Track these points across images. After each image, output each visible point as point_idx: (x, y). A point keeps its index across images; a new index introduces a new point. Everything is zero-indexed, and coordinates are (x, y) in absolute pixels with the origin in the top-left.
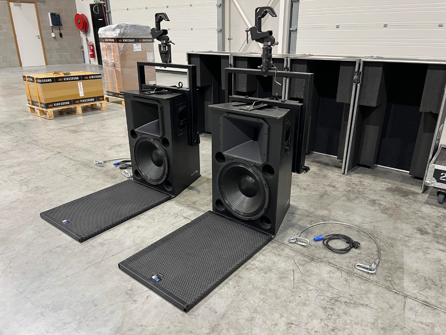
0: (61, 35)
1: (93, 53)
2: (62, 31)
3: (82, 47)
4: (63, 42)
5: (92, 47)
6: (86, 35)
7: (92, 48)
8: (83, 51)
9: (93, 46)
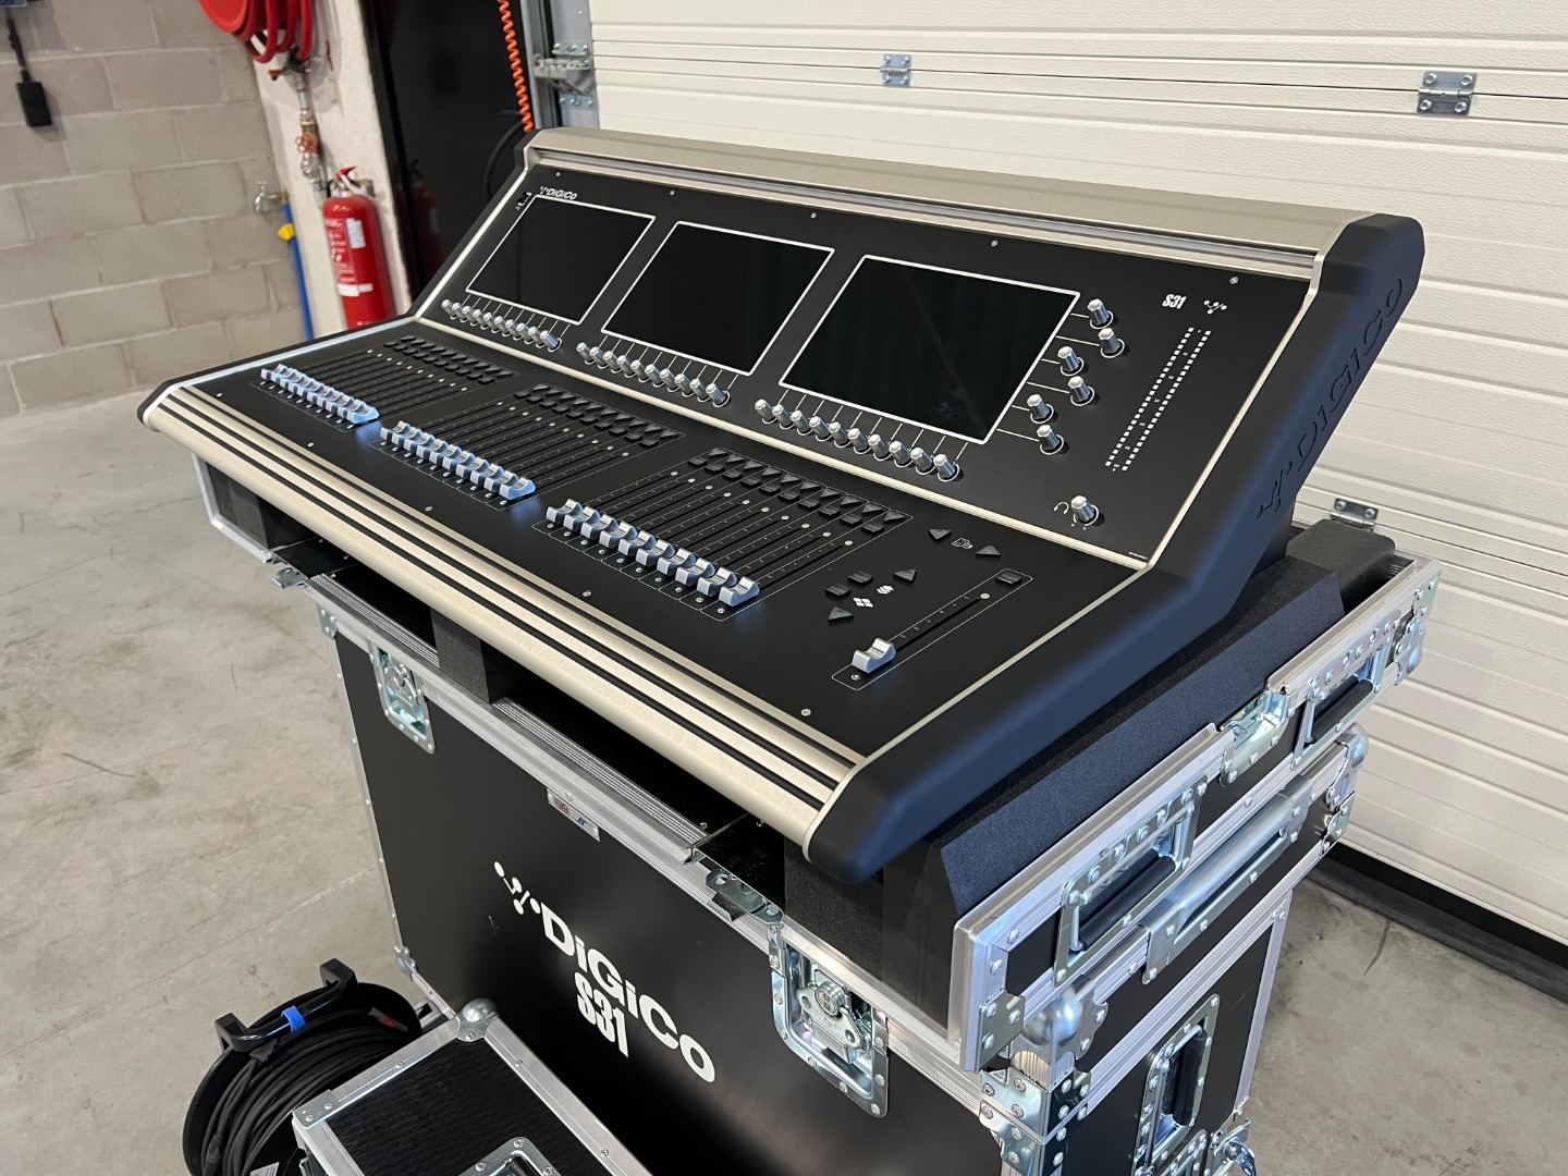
0: (37, 105)
1: (367, 288)
2: (44, 62)
3: (282, 208)
4: (67, 172)
5: (354, 227)
6: (306, 90)
7: (357, 240)
8: (293, 242)
9: (365, 213)
